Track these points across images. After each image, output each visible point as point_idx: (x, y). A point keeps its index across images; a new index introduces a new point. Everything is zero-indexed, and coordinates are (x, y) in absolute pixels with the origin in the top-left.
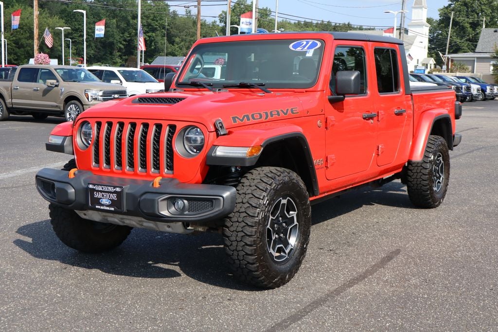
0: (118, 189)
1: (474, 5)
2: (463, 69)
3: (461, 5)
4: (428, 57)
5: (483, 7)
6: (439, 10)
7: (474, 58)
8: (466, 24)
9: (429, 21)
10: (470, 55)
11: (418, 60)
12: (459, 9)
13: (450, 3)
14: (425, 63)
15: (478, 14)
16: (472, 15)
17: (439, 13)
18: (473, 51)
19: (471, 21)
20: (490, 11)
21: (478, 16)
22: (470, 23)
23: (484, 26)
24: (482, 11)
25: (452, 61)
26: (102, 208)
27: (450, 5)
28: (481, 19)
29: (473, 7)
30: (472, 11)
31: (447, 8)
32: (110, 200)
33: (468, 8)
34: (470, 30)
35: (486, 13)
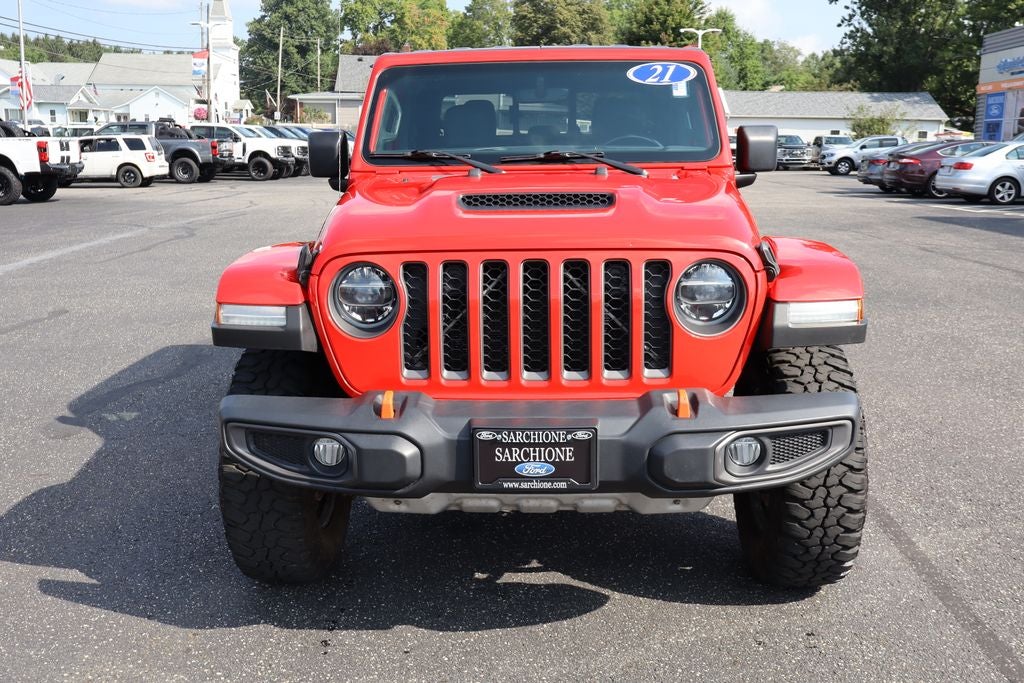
0: (581, 435)
1: (300, 19)
2: (320, 118)
3: (281, 18)
4: (241, 98)
5: (313, 22)
6: (247, 25)
7: (334, 100)
8: (291, 48)
9: (236, 41)
10: (328, 95)
11: (226, 104)
12: (278, 23)
13: (263, 13)
14: (238, 107)
15: (306, 33)
16: (298, 35)
17: (247, 29)
18: (332, 89)
19: (297, 44)
20: (324, 28)
21: (307, 35)
22: (296, 47)
23: (319, 52)
24: (312, 28)
25: (302, 104)
26: (525, 486)
27: (263, 17)
28: (312, 40)
29: (298, 21)
30: (299, 28)
31: (259, 21)
32: (553, 463)
33: (290, 22)
34: (297, 57)
35: (318, 32)
